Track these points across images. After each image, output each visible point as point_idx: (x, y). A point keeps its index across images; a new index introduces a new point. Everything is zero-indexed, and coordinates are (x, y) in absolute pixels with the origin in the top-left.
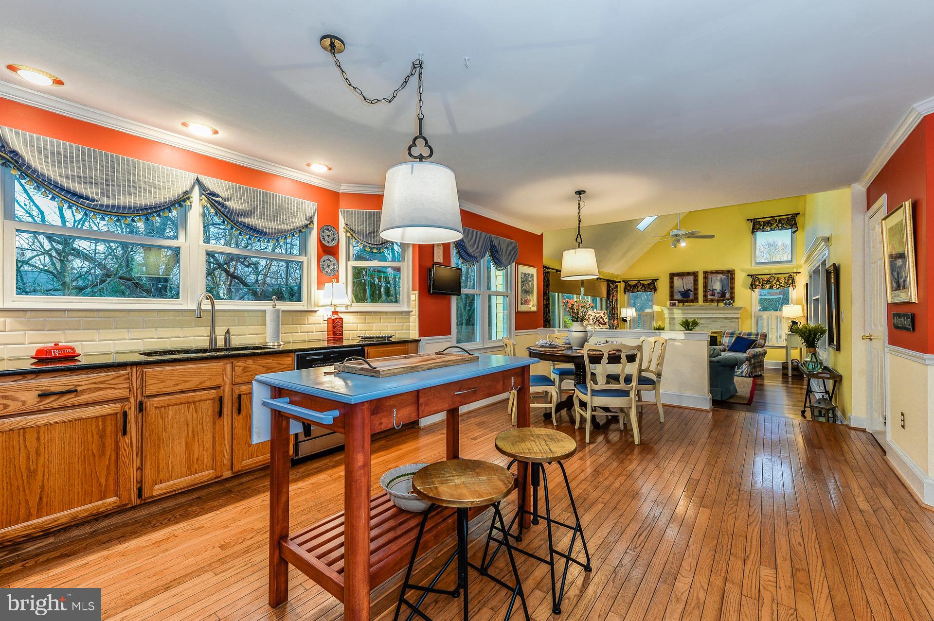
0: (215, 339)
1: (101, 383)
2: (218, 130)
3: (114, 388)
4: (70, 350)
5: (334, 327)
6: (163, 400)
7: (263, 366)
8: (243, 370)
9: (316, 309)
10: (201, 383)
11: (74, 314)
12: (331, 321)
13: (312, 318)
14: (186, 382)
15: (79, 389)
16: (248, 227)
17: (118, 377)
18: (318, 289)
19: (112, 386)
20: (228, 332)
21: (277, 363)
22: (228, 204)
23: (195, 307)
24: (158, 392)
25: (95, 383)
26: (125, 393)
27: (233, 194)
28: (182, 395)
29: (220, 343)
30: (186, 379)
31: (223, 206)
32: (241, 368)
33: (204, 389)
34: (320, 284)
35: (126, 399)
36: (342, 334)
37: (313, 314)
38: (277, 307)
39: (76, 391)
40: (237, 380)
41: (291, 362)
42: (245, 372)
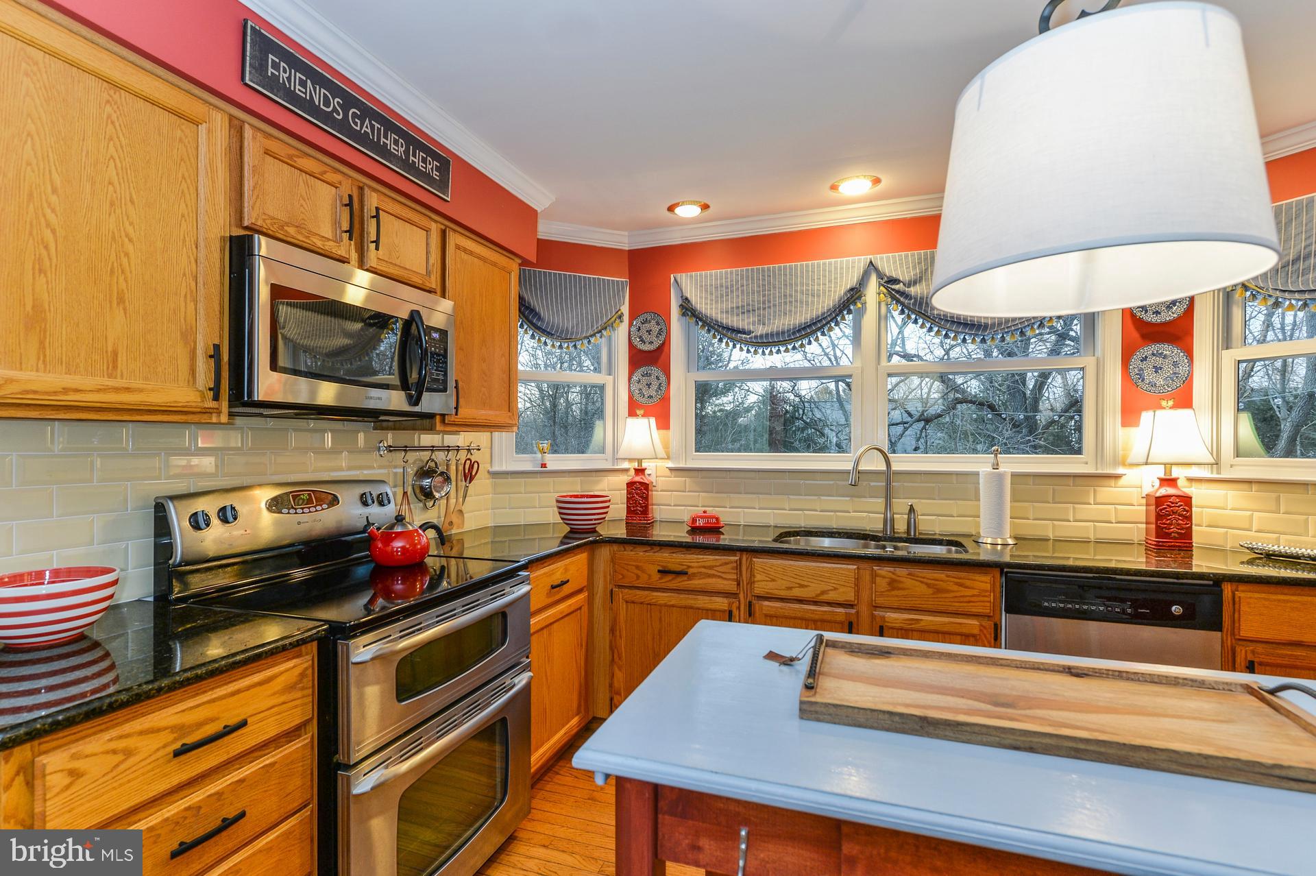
0: (893, 520)
1: (711, 567)
2: (880, 176)
3: (722, 577)
4: (714, 520)
5: (1159, 517)
6: (774, 607)
7: (928, 585)
8: (889, 584)
9: (1120, 470)
10: (823, 593)
11: (742, 474)
12: (1153, 501)
13: (1107, 492)
14: (802, 586)
15: (691, 571)
16: (953, 322)
17: (726, 564)
18: (1124, 424)
19: (720, 574)
20: (912, 509)
21: (957, 584)
22: (912, 290)
23: (849, 466)
24: (768, 593)
25: (704, 567)
26: (730, 586)
27: (926, 270)
28: (797, 606)
29: (901, 527)
30: (803, 583)
31: (907, 296)
32: (887, 580)
33: (829, 604)
34: (1130, 415)
35: (735, 595)
36: (1187, 534)
37: (1112, 482)
38: (1001, 469)
39: (686, 573)
40: (880, 601)
41: (988, 587)
42: (894, 589)
